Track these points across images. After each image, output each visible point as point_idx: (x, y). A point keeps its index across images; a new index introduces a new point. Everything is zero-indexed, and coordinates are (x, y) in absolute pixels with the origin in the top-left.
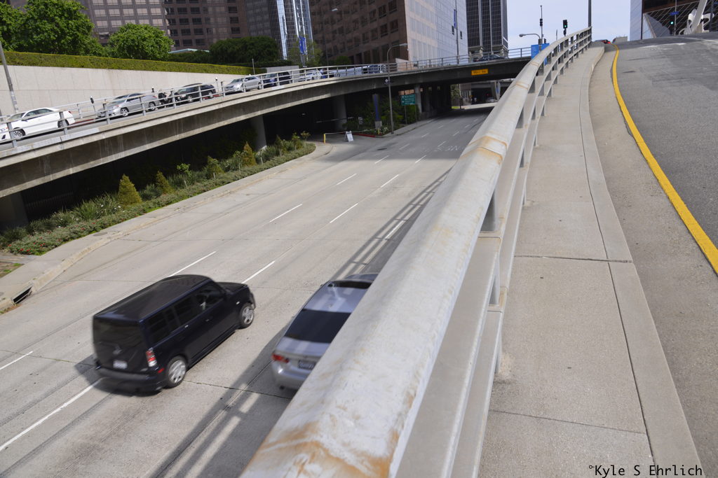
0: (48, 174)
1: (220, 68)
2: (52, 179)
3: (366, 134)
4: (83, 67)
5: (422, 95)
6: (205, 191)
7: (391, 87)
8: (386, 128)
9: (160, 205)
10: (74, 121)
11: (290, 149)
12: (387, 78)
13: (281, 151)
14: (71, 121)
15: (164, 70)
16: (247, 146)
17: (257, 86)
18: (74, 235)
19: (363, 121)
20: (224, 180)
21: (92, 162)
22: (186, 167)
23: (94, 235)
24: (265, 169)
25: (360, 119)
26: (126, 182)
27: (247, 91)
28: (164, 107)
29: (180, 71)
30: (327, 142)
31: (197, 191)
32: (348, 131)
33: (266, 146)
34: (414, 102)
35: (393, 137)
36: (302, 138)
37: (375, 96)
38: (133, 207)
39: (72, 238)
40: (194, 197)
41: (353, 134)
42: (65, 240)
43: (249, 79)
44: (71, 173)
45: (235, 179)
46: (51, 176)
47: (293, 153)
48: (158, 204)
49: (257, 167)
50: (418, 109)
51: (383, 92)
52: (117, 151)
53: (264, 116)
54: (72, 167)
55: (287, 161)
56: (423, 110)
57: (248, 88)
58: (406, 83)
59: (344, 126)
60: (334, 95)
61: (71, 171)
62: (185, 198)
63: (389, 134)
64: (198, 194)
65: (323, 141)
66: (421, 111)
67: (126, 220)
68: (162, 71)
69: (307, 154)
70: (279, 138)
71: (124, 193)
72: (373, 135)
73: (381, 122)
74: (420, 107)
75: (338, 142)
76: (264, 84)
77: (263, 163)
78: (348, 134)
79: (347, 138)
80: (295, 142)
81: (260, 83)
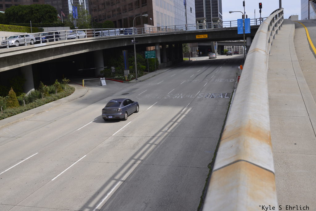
3: (116, 80)
5: (161, 50)
7: (136, 45)
8: (132, 76)
11: (52, 92)
12: (133, 39)
13: (43, 94)
16: (12, 91)
17: (30, 42)
19: (115, 69)
25: (113, 68)
27: (20, 45)
32: (103, 77)
33: (33, 90)
34: (154, 57)
35: (137, 83)
36: (63, 83)
37: (124, 52)
41: (105, 79)
43: (22, 36)
47: (53, 95)
49: (19, 108)
50: (157, 61)
51: (130, 48)
53: (33, 65)
55: (47, 103)
56: (162, 61)
57: (21, 43)
58: (149, 42)
59: (102, 72)
60: (91, 50)
63: (134, 81)
65: (82, 85)
66: (160, 62)
69: (65, 96)
70: (42, 84)
72: (122, 80)
73: (129, 71)
74: (159, 59)
75: (94, 86)
76: (35, 41)
77: (25, 105)
78: (102, 80)
79: (101, 83)
80: (57, 86)
81: (32, 40)
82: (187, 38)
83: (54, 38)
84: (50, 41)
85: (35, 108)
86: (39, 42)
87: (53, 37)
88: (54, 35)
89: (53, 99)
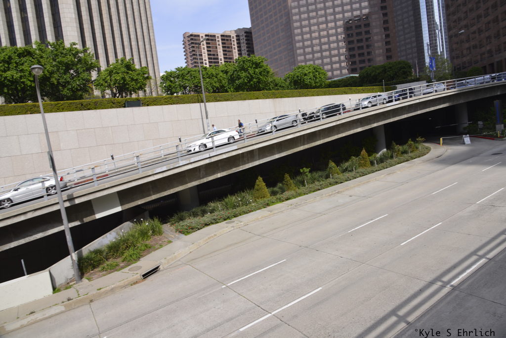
0: (203, 178)
1: (356, 89)
2: (205, 181)
3: (485, 137)
4: (257, 98)
6: (319, 190)
9: (281, 200)
10: (239, 137)
11: (405, 152)
13: (394, 155)
14: (237, 137)
15: (313, 95)
16: (364, 152)
17: (382, 102)
18: (213, 221)
19: (483, 124)
20: (337, 180)
21: (234, 169)
22: (306, 170)
23: (226, 223)
24: (376, 171)
25: (480, 123)
26: (260, 182)
27: (373, 106)
28: (305, 123)
29: (325, 95)
30: (443, 144)
31: (313, 190)
32: (466, 134)
33: (385, 150)
36: (417, 142)
37: (497, 102)
38: (260, 201)
39: (212, 223)
40: (309, 195)
41: (470, 136)
42: (207, 225)
43: (375, 97)
44: (219, 176)
45: (348, 179)
46: (205, 179)
47: (406, 156)
48: (280, 199)
49: (370, 169)
52: (253, 160)
53: (385, 125)
54: (220, 172)
55: (398, 163)
57: (373, 104)
59: (465, 129)
60: (452, 104)
61: (219, 175)
62: (302, 195)
64: (314, 191)
65: (440, 144)
67: (252, 211)
68: (311, 96)
69: (419, 157)
70: (394, 144)
71: (258, 190)
72: (493, 137)
73: (503, 125)
75: (455, 144)
76: (388, 100)
77: (376, 165)
78: (465, 137)
79: (464, 141)
80: (410, 146)
81: (385, 99)
83: (408, 95)
84: (403, 99)
85: (387, 168)
86: (391, 101)
87: (406, 94)
88: (408, 91)
89: (406, 160)
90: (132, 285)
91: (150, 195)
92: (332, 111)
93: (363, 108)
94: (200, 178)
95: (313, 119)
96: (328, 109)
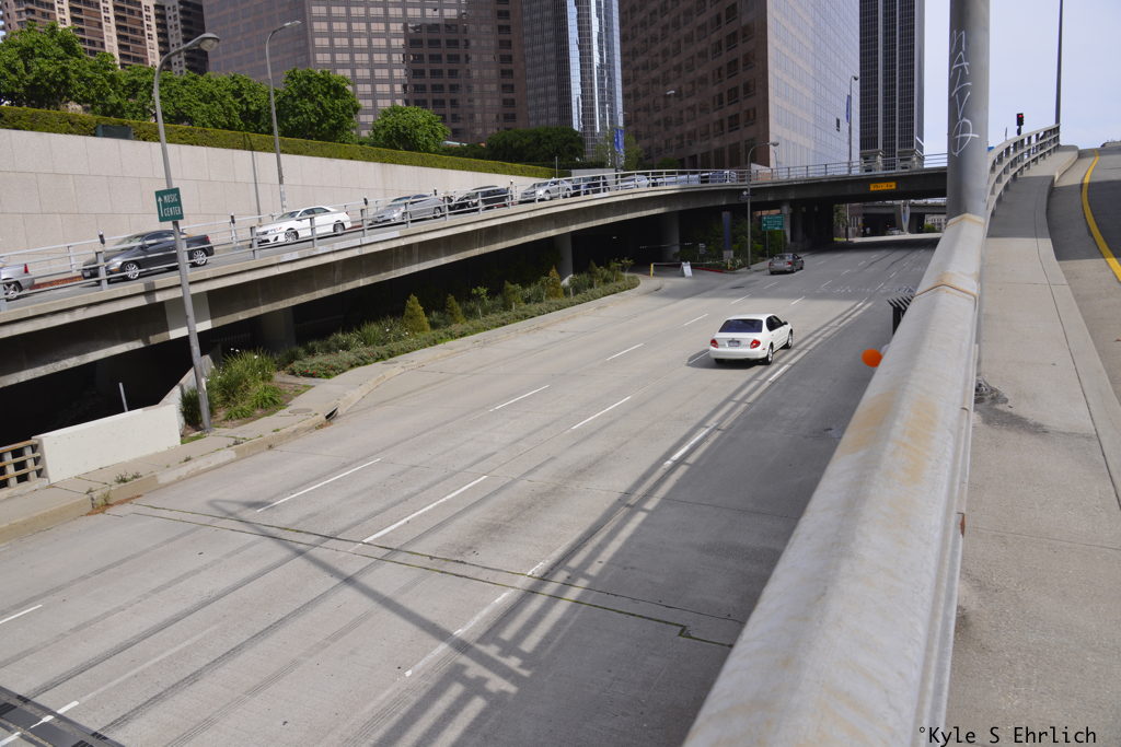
0: (338, 284)
2: (341, 291)
3: (709, 268)
5: (792, 216)
6: (504, 324)
7: (752, 204)
9: (453, 336)
10: (352, 225)
11: (606, 281)
12: (746, 190)
13: (595, 282)
15: (445, 168)
16: (553, 272)
17: (564, 193)
18: (361, 361)
19: (705, 249)
20: (528, 313)
21: (383, 274)
22: (483, 291)
23: (385, 363)
24: (577, 303)
25: (702, 246)
26: (413, 302)
27: (551, 199)
28: (449, 215)
30: (656, 274)
31: (495, 323)
32: (684, 261)
33: (571, 276)
34: (781, 226)
35: (750, 273)
36: (622, 267)
37: (726, 215)
38: (421, 335)
39: (358, 365)
40: (491, 331)
41: (692, 267)
42: (352, 366)
43: (554, 183)
45: (541, 313)
46: (341, 286)
47: (611, 287)
48: (451, 334)
49: (565, 300)
50: (785, 237)
51: (738, 211)
52: (410, 262)
53: (572, 234)
54: (363, 277)
55: (605, 295)
56: (792, 239)
57: (553, 195)
58: (770, 199)
60: (668, 210)
61: (362, 282)
62: (482, 331)
63: (745, 269)
64: (497, 327)
65: (649, 274)
66: (789, 240)
67: (415, 349)
69: (630, 288)
70: (594, 265)
71: (411, 318)
72: (720, 269)
73: (732, 252)
74: (788, 234)
75: (671, 275)
76: (572, 192)
77: (573, 296)
78: (685, 265)
79: (683, 272)
80: (613, 271)
81: (568, 189)
82: (850, 190)
83: (601, 187)
84: (594, 192)
85: (589, 301)
86: (578, 194)
87: (598, 185)
88: (601, 181)
89: (612, 291)
90: (317, 428)
91: (257, 305)
92: (495, 198)
93: (539, 200)
94: (334, 284)
95: (467, 209)
96: (488, 193)
